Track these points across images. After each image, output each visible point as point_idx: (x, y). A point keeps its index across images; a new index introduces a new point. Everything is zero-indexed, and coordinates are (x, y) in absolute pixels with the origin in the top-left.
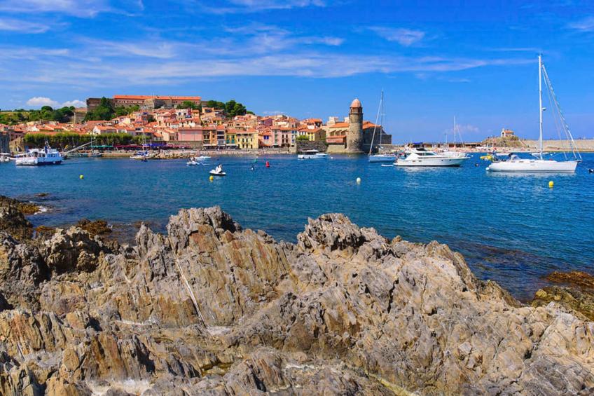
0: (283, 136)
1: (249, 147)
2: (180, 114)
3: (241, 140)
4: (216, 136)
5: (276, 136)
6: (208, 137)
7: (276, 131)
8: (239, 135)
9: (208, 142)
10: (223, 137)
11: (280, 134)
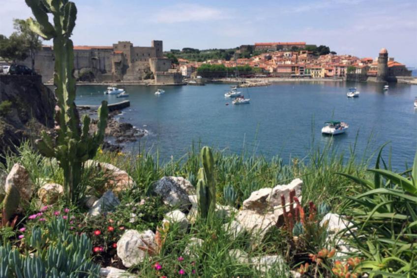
0: (341, 70)
1: (319, 76)
2: (286, 55)
3: (314, 72)
4: (299, 70)
5: (337, 70)
6: (295, 70)
7: (337, 67)
8: (313, 69)
9: (294, 73)
10: (303, 71)
11: (339, 69)
